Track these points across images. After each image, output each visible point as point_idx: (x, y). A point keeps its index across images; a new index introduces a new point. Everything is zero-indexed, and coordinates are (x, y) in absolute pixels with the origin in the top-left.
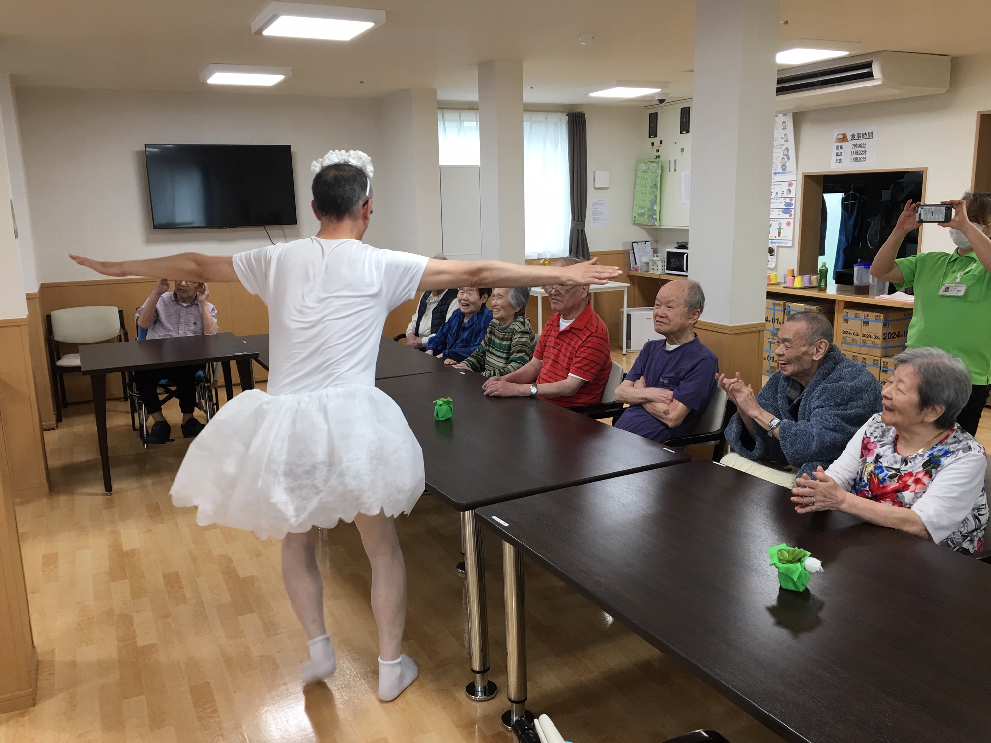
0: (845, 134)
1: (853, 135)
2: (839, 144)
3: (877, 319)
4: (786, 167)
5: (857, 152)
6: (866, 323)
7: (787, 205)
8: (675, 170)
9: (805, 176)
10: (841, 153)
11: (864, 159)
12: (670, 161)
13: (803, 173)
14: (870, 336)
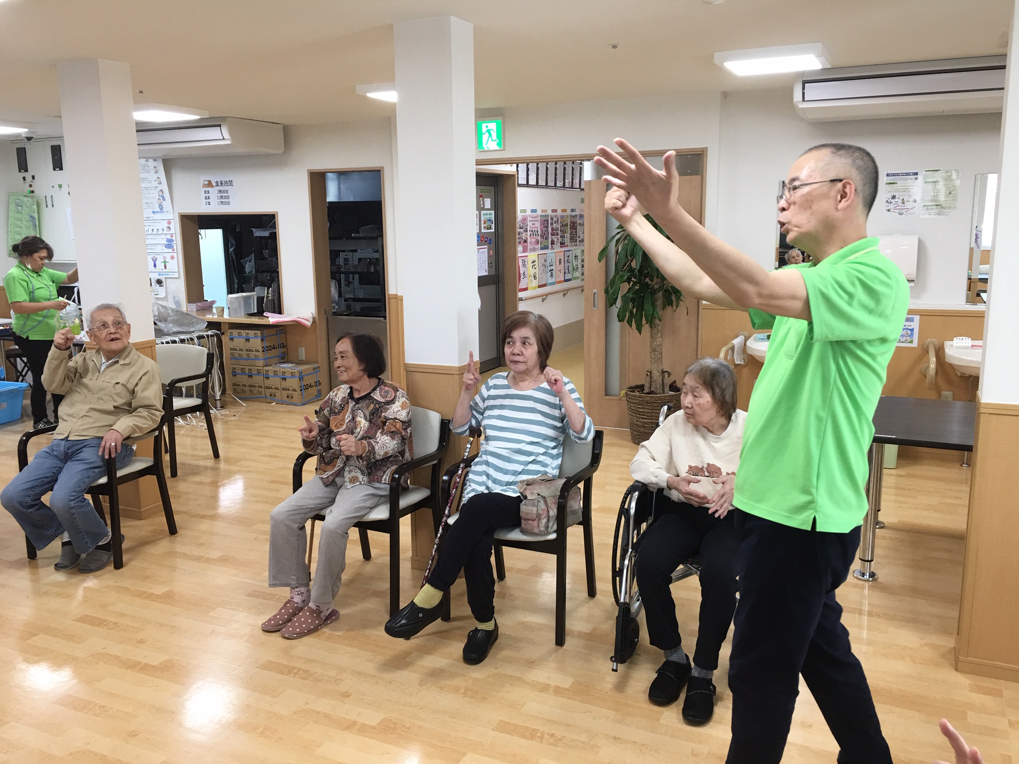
0: (210, 181)
1: (217, 182)
2: (207, 189)
3: (256, 336)
4: (163, 207)
5: (222, 197)
6: (248, 340)
7: (168, 240)
8: (53, 205)
9: (181, 216)
10: (209, 197)
11: (229, 203)
12: (46, 197)
13: (179, 213)
14: (252, 351)
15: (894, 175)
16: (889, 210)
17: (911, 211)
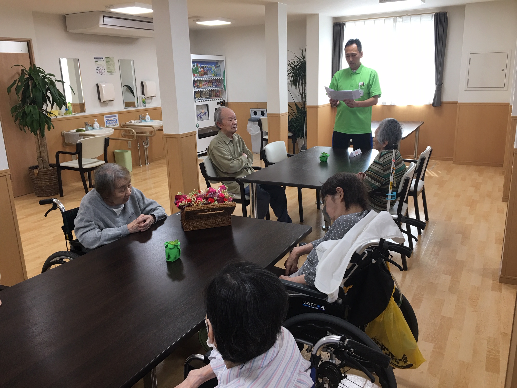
15: (97, 58)
16: (97, 73)
17: (104, 73)
